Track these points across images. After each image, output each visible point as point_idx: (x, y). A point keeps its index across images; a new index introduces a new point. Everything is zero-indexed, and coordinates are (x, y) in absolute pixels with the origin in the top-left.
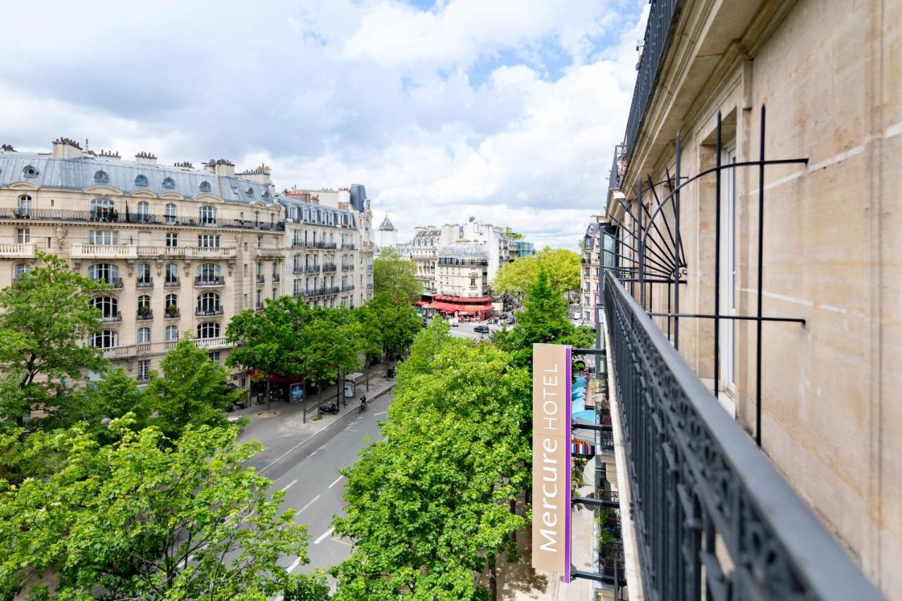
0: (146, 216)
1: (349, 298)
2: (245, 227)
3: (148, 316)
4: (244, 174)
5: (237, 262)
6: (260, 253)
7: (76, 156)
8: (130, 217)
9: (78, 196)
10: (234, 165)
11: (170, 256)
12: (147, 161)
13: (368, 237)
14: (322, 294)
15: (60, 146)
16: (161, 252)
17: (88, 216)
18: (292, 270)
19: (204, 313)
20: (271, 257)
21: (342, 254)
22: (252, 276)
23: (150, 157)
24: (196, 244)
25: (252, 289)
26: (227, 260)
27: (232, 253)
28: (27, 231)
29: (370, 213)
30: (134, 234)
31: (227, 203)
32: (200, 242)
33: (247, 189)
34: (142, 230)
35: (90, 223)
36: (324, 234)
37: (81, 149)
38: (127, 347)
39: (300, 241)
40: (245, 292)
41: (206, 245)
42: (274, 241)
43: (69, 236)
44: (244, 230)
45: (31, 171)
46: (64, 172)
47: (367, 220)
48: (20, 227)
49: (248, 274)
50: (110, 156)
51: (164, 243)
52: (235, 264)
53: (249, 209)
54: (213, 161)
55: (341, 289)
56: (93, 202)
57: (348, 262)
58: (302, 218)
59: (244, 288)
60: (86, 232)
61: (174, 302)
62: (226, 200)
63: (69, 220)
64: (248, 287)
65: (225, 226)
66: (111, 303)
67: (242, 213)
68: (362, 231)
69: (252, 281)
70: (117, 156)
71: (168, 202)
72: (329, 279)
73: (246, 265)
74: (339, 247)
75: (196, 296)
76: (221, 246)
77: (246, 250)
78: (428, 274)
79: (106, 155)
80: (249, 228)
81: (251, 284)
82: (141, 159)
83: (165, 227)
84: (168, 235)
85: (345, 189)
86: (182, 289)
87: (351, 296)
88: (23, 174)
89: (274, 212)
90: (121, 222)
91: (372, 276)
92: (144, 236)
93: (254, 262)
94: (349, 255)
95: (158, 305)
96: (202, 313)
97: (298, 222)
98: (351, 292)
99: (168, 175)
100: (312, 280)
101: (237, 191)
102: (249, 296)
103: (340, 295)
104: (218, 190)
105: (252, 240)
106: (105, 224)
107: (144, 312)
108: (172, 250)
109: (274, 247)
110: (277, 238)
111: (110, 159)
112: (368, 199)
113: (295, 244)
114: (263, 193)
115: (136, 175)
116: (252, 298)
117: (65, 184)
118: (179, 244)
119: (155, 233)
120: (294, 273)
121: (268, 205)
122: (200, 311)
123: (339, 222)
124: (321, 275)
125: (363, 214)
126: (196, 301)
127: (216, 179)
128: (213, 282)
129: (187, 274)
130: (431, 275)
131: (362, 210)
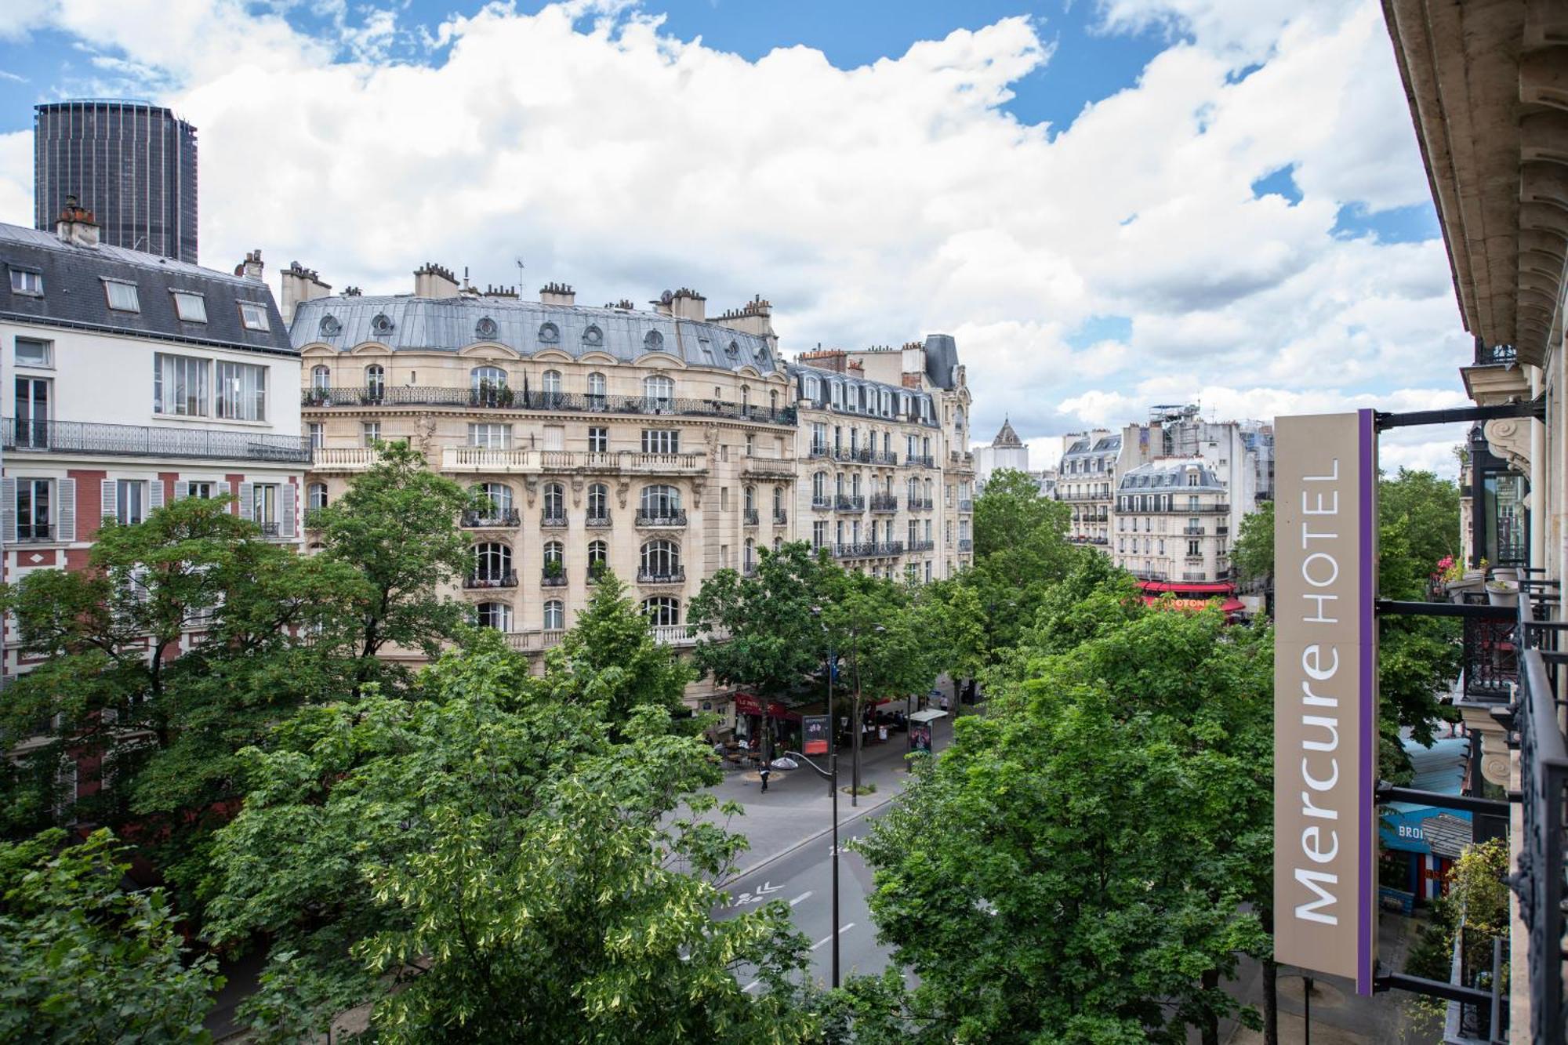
0: (556, 395)
1: (923, 566)
2: (722, 416)
3: (560, 581)
4: (724, 318)
5: (709, 482)
6: (750, 465)
7: (449, 296)
8: (532, 399)
9: (449, 364)
10: (704, 299)
11: (594, 470)
12: (559, 300)
13: (963, 442)
14: (869, 554)
15: (425, 277)
16: (579, 461)
17: (465, 397)
18: (810, 503)
19: (651, 578)
20: (772, 474)
21: (909, 474)
22: (735, 511)
23: (563, 293)
24: (638, 448)
25: (735, 536)
26: (691, 478)
27: (701, 464)
28: (378, 426)
29: (965, 393)
30: (537, 428)
31: (692, 369)
32: (645, 444)
33: (728, 344)
34: (552, 423)
35: (470, 410)
36: (873, 433)
37: (457, 284)
38: (526, 635)
39: (824, 446)
40: (723, 542)
41: (655, 449)
42: (777, 444)
43: (438, 433)
44: (721, 420)
45: (383, 324)
46: (431, 323)
47: (960, 407)
48: (368, 419)
49: (730, 507)
50: (501, 295)
51: (585, 446)
52: (705, 486)
53: (730, 381)
54: (668, 293)
55: (905, 547)
56: (474, 372)
57: (920, 494)
58: (829, 401)
59: (722, 532)
60: (462, 425)
61: (602, 556)
62: (690, 364)
63: (436, 404)
64: (729, 533)
65: (687, 414)
66: (502, 554)
67: (718, 389)
68: (949, 430)
69: (735, 520)
70: (512, 295)
71: (592, 370)
72: (882, 524)
73: (725, 489)
74: (902, 460)
75: (638, 546)
76: (680, 451)
77: (726, 460)
78: (1094, 532)
79: (495, 294)
80: (731, 417)
81: (735, 527)
82: (549, 295)
83: (588, 415)
84: (592, 432)
85: (914, 347)
86: (615, 532)
87: (928, 563)
88: (372, 329)
89: (777, 388)
90: (517, 407)
91: (971, 524)
92: (554, 433)
93: (739, 484)
94: (922, 479)
95: (576, 562)
96: (649, 577)
97: (822, 408)
98: (927, 555)
99: (591, 321)
100: (848, 524)
101: (708, 347)
102: (730, 549)
103: (904, 559)
104: (675, 346)
105: (735, 439)
106: (492, 411)
107: (554, 573)
108: (597, 457)
109: (777, 456)
110: (782, 439)
111: (501, 300)
112: (961, 363)
113: (816, 451)
114: (757, 351)
115: (540, 323)
116: (735, 553)
117: (432, 343)
118: (611, 447)
119: (570, 427)
120: (813, 509)
121: (767, 374)
122: (645, 573)
123: (902, 410)
124: (867, 518)
125: (952, 395)
126: (639, 556)
127: (673, 326)
128: (667, 520)
129: (623, 504)
130: (1098, 534)
131: (949, 387)
